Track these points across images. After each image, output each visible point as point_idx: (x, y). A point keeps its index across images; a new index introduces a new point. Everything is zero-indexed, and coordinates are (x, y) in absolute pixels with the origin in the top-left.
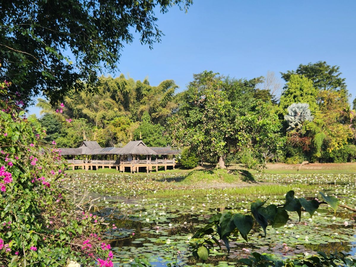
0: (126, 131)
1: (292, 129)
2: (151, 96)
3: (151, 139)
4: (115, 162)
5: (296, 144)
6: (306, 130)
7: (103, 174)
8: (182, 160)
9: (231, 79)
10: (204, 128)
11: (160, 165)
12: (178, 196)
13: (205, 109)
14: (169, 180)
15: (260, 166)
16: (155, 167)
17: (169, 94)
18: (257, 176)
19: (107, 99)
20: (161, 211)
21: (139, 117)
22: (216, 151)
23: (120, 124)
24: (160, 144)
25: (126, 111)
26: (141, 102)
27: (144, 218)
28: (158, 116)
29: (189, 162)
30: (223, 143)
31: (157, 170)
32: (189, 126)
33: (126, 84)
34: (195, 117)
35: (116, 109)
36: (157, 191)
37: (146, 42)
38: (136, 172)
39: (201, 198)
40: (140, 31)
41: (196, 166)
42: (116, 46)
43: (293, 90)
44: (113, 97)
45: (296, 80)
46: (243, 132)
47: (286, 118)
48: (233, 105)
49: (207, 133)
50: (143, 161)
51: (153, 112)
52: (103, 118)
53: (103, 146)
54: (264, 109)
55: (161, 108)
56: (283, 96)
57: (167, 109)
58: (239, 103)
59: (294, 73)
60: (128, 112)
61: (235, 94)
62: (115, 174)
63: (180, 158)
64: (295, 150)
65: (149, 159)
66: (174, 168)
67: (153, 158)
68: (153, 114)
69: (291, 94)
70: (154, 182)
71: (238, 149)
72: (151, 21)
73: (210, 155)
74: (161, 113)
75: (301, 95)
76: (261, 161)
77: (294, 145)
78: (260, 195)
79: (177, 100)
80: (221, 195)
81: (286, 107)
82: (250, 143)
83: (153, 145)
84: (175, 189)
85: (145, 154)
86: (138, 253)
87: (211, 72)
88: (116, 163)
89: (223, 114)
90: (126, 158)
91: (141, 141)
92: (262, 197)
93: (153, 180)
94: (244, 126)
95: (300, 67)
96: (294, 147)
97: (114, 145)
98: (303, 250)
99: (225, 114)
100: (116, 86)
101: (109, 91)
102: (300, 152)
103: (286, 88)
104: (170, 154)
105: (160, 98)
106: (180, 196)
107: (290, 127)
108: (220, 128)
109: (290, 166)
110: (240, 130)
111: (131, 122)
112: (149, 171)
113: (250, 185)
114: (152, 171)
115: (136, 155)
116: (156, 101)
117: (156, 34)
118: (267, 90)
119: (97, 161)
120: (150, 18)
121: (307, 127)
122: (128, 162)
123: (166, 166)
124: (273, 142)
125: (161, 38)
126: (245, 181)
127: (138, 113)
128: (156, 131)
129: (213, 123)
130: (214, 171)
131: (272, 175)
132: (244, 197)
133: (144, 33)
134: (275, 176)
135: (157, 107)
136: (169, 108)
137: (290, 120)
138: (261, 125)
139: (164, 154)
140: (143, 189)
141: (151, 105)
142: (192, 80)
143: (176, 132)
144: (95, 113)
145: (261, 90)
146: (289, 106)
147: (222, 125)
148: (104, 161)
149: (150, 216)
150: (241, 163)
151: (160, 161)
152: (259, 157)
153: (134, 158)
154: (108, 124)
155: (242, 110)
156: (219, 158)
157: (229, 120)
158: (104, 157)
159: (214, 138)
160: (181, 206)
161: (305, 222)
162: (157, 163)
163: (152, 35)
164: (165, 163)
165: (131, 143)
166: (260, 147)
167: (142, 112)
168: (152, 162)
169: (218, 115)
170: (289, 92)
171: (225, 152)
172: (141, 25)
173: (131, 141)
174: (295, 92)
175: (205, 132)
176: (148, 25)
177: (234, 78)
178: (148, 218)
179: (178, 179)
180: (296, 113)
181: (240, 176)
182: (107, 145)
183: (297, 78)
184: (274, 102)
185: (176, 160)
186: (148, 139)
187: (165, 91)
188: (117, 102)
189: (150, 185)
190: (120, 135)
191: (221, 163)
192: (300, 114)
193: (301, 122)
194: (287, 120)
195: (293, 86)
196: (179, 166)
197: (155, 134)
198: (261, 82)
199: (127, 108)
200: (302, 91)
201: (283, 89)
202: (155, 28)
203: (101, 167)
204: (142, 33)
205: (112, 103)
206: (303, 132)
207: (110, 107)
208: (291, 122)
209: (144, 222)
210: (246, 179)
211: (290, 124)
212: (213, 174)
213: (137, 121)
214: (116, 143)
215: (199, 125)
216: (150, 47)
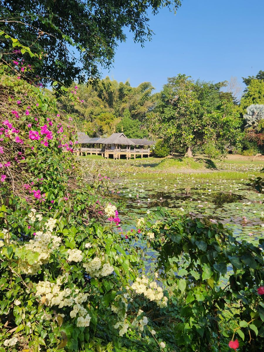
0: (110, 124)
1: (250, 126)
2: (131, 95)
3: (131, 132)
4: (100, 150)
5: (252, 139)
6: (261, 127)
7: (91, 159)
8: (156, 150)
9: (201, 82)
10: (176, 123)
11: (137, 154)
12: (154, 178)
13: (178, 107)
14: (145, 166)
15: (221, 156)
16: (133, 155)
17: (147, 95)
18: (217, 165)
19: (95, 97)
20: (140, 189)
21: (121, 113)
22: (186, 143)
23: (105, 119)
24: (138, 136)
25: (110, 108)
26: (123, 100)
27: (127, 194)
28: (137, 113)
29: (161, 152)
30: (192, 136)
31: (135, 158)
32: (164, 121)
33: (111, 85)
34: (169, 113)
35: (102, 106)
36: (136, 174)
37: (139, 41)
38: (118, 158)
39: (172, 179)
40: (133, 31)
41: (167, 156)
42: (112, 45)
43: (252, 93)
44: (100, 96)
45: (255, 84)
46: (209, 127)
47: (245, 117)
48: (202, 104)
49: (179, 127)
50: (124, 150)
51: (133, 110)
52: (91, 113)
53: (91, 136)
54: (228, 108)
55: (139, 106)
56: (243, 98)
57: (144, 107)
58: (207, 102)
59: (254, 78)
60: (112, 109)
61: (204, 94)
62: (101, 159)
63: (154, 148)
64: (251, 144)
65: (128, 148)
66: (149, 157)
67: (132, 148)
68: (133, 111)
69: (251, 96)
70: (132, 166)
71: (204, 141)
72: (144, 21)
73: (181, 146)
74: (139, 111)
75: (259, 98)
76: (223, 152)
77: (250, 140)
78: (221, 179)
79: (153, 100)
80: (189, 178)
81: (245, 108)
82: (215, 137)
83: (132, 137)
84: (150, 173)
85: (125, 144)
86: (124, 220)
87: (184, 75)
88: (102, 151)
89: (193, 111)
90: (110, 147)
91: (122, 133)
92: (223, 181)
93: (132, 165)
94: (210, 122)
95: (260, 73)
96: (250, 141)
97: (100, 136)
98: (260, 222)
99: (195, 112)
100: (102, 86)
101: (96, 91)
102: (255, 145)
103: (246, 91)
104: (146, 144)
105: (139, 98)
106: (155, 178)
107: (247, 125)
108: (190, 123)
109: (246, 157)
110: (206, 125)
111: (114, 117)
112: (129, 158)
113: (212, 171)
114: (131, 158)
115: (118, 145)
116: (136, 100)
117: (148, 34)
118: (229, 92)
119: (86, 149)
120: (143, 18)
121: (263, 125)
122: (112, 150)
123: (142, 154)
124: (234, 136)
125: (151, 37)
126: (208, 168)
127: (120, 110)
128: (135, 126)
129: (184, 119)
130: (183, 159)
131: (231, 164)
132: (208, 181)
133: (138, 32)
134: (233, 165)
135: (136, 105)
136: (146, 107)
137: (248, 118)
138: (225, 121)
139: (141, 145)
140: (125, 172)
141: (131, 104)
142: (167, 83)
143: (153, 126)
144: (84, 109)
145: (224, 92)
146: (248, 107)
147: (191, 121)
148: (92, 149)
149: (131, 193)
150: (205, 154)
151: (137, 150)
152: (221, 149)
153: (116, 147)
154: (95, 118)
155: (209, 108)
156: (187, 148)
157: (197, 117)
158: (92, 146)
159: (184, 132)
160: (156, 186)
161: (260, 201)
162: (135, 152)
163: (144, 35)
164: (142, 152)
165: (115, 135)
166: (222, 140)
167: (123, 109)
168: (131, 151)
169: (189, 112)
170: (249, 94)
171: (193, 144)
172: (135, 25)
173: (114, 133)
174: (254, 95)
175: (177, 127)
176: (141, 25)
177: (203, 81)
178: (130, 194)
179: (152, 166)
180: (253, 113)
181: (205, 164)
182: (94, 136)
183: (257, 82)
184: (235, 103)
185: (150, 150)
186: (128, 132)
187: (143, 92)
188: (103, 100)
189: (130, 169)
190: (105, 128)
191: (189, 153)
192: (257, 114)
193: (257, 121)
194: (245, 118)
195: (253, 89)
196: (153, 155)
197: (134, 128)
198: (225, 86)
199: (111, 105)
200: (261, 94)
201: (243, 92)
202: (147, 27)
203: (90, 154)
204: (136, 32)
205: (99, 101)
206: (259, 129)
207: (97, 104)
208: (249, 121)
209: (127, 196)
210: (210, 166)
211: (248, 122)
212: (182, 162)
213: (119, 116)
214: (102, 135)
215: (172, 120)
216: (142, 45)
